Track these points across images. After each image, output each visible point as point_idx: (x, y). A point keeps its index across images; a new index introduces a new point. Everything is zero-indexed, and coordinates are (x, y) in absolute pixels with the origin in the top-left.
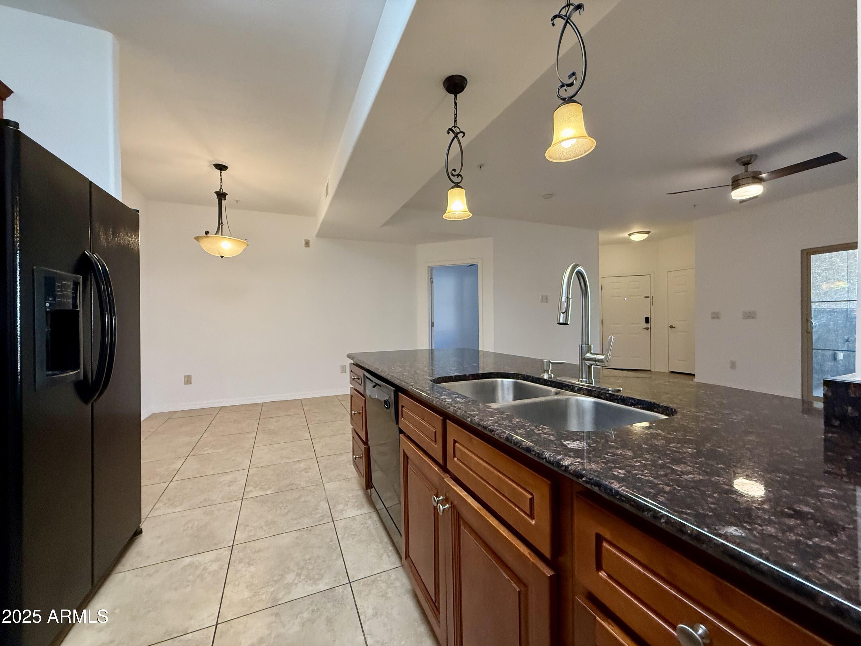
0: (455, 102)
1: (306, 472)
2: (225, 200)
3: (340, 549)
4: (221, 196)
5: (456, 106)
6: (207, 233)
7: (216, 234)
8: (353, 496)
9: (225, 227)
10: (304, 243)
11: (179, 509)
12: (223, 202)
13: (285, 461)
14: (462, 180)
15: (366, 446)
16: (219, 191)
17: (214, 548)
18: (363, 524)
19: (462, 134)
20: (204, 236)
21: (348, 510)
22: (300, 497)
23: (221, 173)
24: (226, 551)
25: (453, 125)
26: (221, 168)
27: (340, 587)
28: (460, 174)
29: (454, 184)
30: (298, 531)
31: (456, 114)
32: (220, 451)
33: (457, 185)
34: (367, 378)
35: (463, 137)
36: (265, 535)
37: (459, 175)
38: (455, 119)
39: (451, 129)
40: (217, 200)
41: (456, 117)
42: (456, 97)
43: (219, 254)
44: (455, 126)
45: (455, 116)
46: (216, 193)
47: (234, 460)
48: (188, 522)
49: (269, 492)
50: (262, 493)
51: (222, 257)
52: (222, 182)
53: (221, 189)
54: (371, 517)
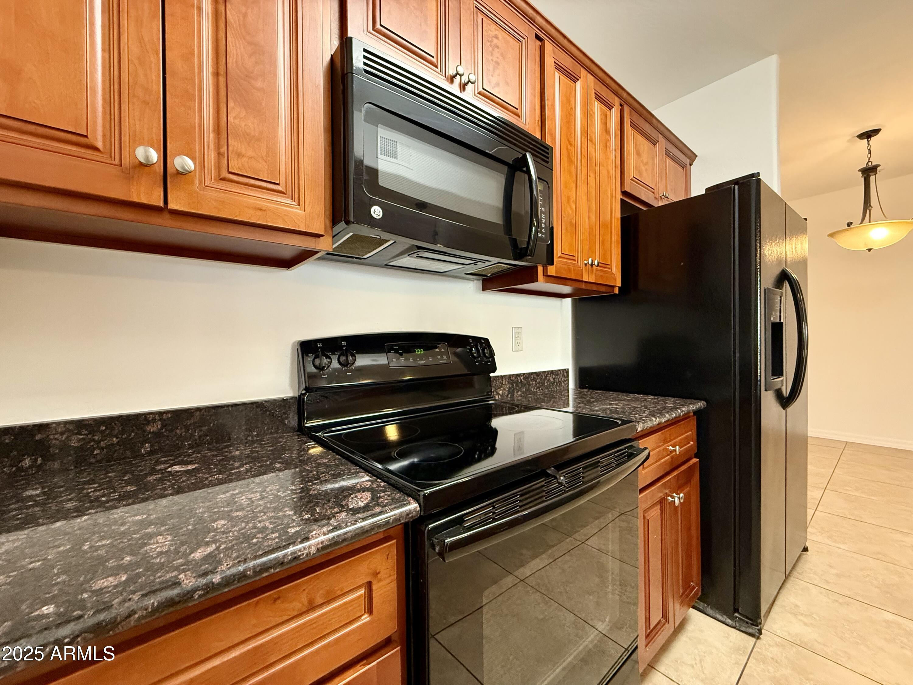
2: (875, 174)
4: (869, 171)
6: (849, 224)
7: (861, 224)
9: (875, 209)
11: (842, 546)
16: (866, 166)
20: (846, 230)
23: (869, 141)
26: (869, 134)
32: (874, 498)
40: (863, 179)
46: (861, 170)
48: (866, 569)
51: (869, 250)
52: (870, 154)
53: (869, 162)
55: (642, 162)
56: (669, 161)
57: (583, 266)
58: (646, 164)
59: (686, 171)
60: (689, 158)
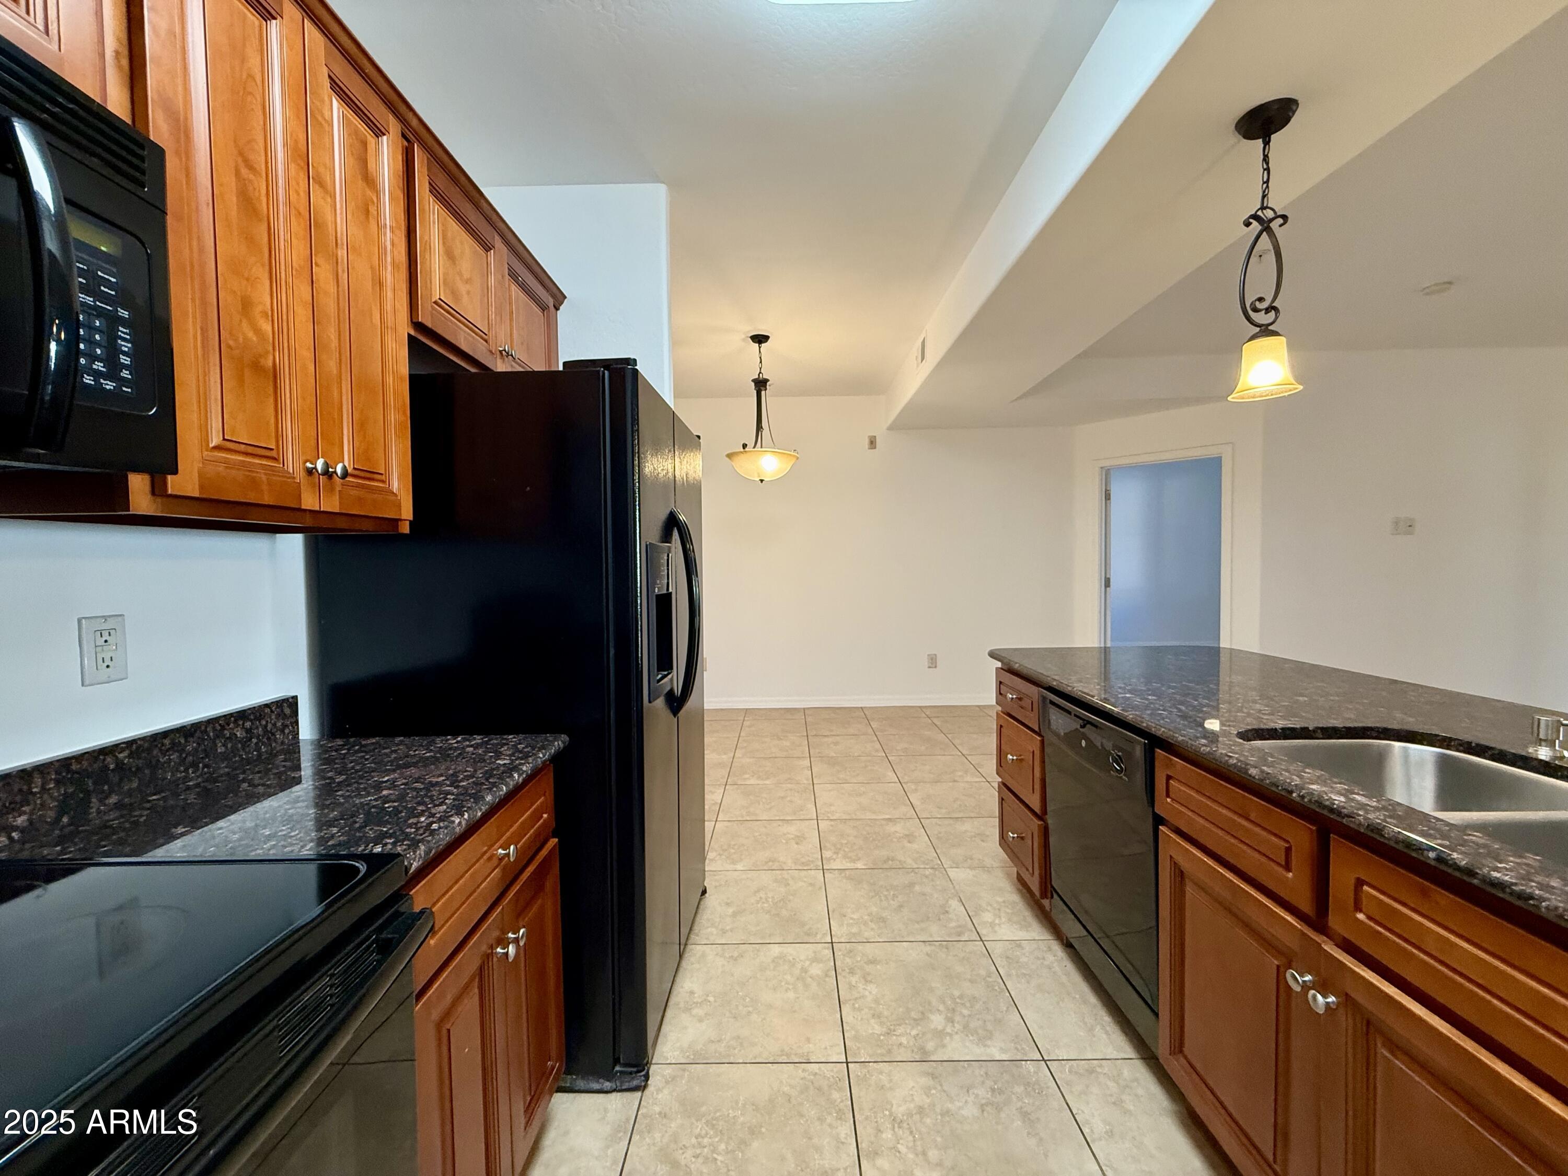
0: (1266, 159)
1: (909, 842)
2: (766, 390)
3: (1008, 994)
4: (761, 384)
5: (1267, 164)
6: (745, 446)
7: (754, 447)
8: (1004, 902)
9: (766, 432)
10: (867, 442)
11: (739, 867)
12: (763, 393)
13: (869, 815)
14: (1277, 318)
15: (1040, 823)
16: (757, 377)
17: (806, 939)
18: (1038, 958)
19: (1280, 221)
20: (741, 452)
21: (1003, 926)
22: (911, 885)
23: (760, 347)
24: (825, 948)
25: (1259, 207)
26: (760, 339)
27: (1028, 1062)
28: (1274, 305)
29: (1258, 329)
30: (927, 943)
31: (1267, 182)
32: (767, 782)
33: (1266, 331)
34: (1052, 703)
35: (1281, 226)
36: (875, 937)
37: (1271, 308)
38: (1264, 192)
39: (1255, 217)
40: (755, 392)
41: (1268, 187)
42: (1267, 143)
43: (759, 476)
44: (1263, 208)
45: (1265, 186)
46: (753, 381)
47: (791, 801)
48: (758, 891)
49: (859, 865)
50: (850, 865)
51: (762, 481)
52: (761, 362)
53: (760, 373)
54: (1050, 949)
55: (460, 274)
56: (515, 289)
57: (300, 476)
58: (468, 281)
59: (548, 317)
60: (553, 296)
